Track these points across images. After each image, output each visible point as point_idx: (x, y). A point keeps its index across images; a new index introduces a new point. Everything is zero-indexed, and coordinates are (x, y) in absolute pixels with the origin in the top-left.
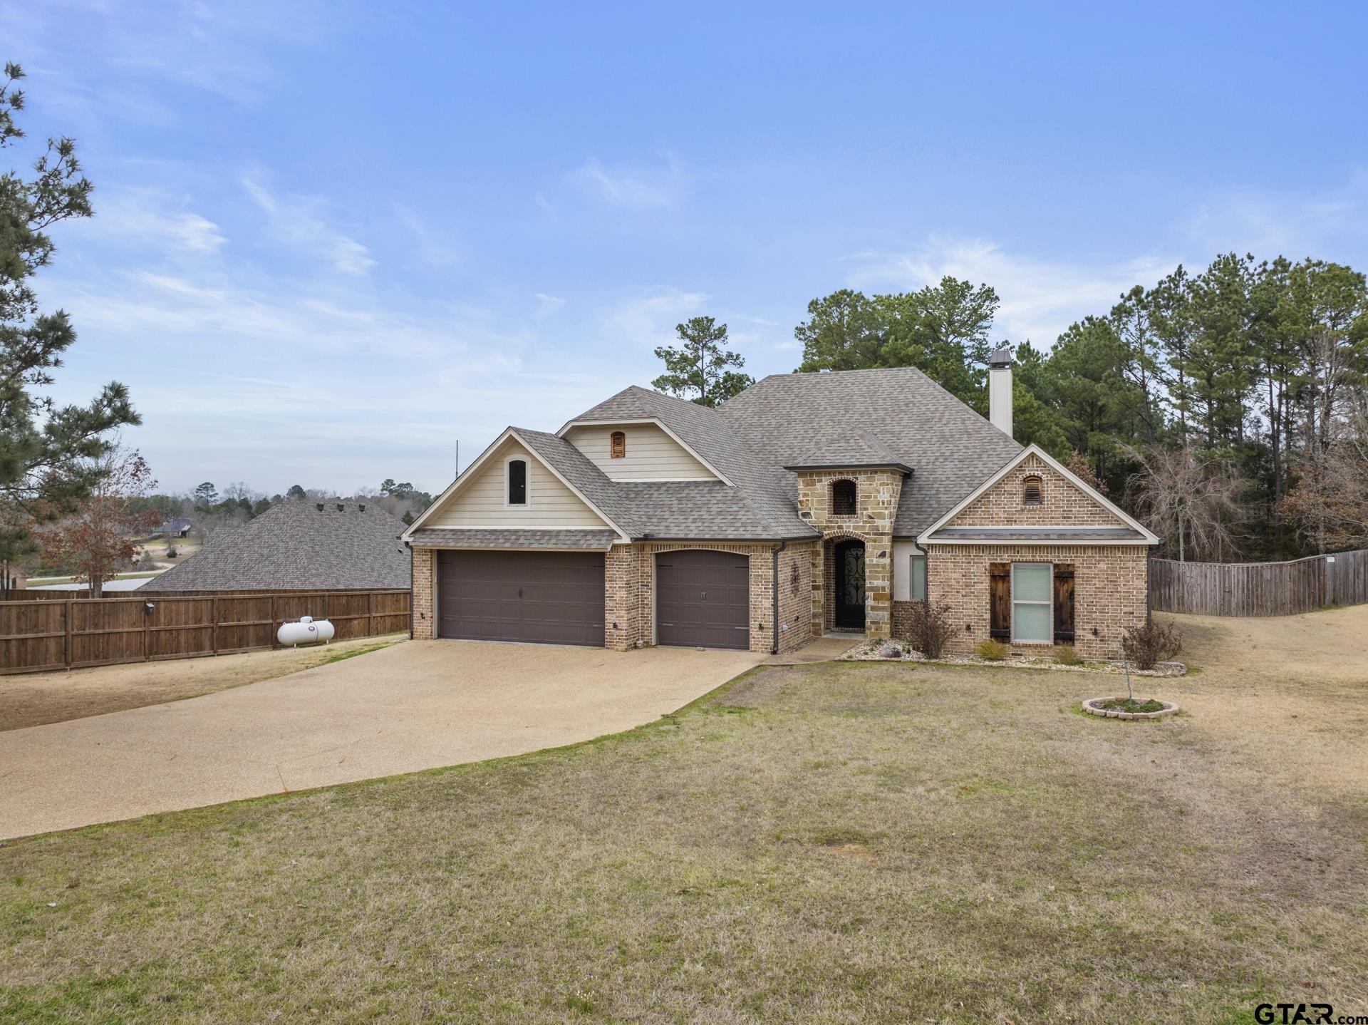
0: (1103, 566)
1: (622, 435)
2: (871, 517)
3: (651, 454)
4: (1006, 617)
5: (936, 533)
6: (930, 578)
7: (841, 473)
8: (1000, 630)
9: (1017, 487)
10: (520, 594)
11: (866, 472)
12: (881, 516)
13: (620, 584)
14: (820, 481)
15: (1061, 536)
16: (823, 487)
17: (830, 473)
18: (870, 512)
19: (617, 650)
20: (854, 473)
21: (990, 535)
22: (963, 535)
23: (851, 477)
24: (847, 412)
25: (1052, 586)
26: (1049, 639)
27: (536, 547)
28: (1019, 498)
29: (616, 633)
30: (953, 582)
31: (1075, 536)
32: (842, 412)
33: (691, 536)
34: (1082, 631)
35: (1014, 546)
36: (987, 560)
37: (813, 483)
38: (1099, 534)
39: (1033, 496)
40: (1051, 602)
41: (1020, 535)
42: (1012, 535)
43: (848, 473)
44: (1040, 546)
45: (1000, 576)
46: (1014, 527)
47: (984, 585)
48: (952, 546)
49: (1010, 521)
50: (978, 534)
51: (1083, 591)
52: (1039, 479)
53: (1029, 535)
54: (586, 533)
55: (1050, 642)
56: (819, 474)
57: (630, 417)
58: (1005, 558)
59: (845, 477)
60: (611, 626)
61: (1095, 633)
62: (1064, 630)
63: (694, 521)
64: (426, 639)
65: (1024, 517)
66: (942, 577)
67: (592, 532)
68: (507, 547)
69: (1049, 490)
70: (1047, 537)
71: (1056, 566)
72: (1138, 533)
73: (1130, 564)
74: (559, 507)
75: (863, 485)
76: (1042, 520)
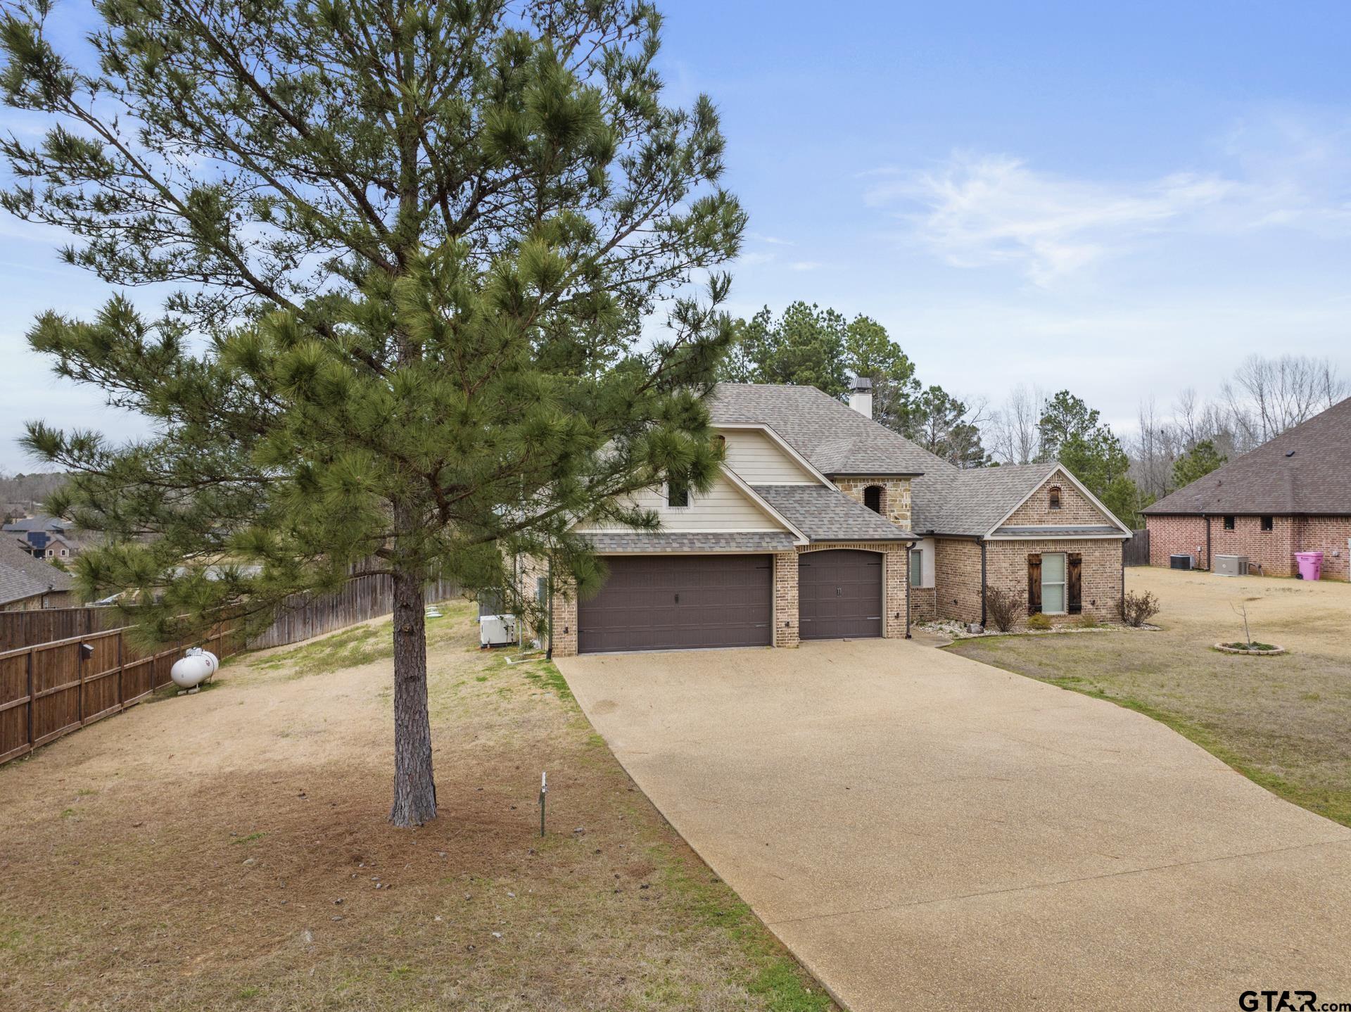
0: (1097, 554)
1: (722, 438)
2: (896, 518)
3: (752, 458)
4: (1039, 597)
5: (995, 532)
6: (988, 568)
7: (873, 480)
8: (1035, 605)
9: (1045, 496)
11: (892, 480)
12: (904, 517)
13: (791, 584)
14: (856, 486)
15: (1076, 532)
16: (858, 491)
17: (864, 480)
18: (896, 513)
19: (789, 648)
20: (883, 480)
21: (1032, 532)
22: (1014, 533)
23: (881, 484)
25: (1066, 571)
26: (1063, 610)
28: (1046, 504)
29: (788, 631)
30: (1003, 570)
31: (1084, 532)
33: (841, 537)
34: (1086, 604)
35: (1043, 541)
36: (1026, 552)
37: (849, 488)
38: (1098, 530)
39: (1055, 502)
40: (1066, 583)
41: (1051, 532)
42: (1046, 532)
43: (878, 480)
44: (1059, 540)
45: (1035, 564)
46: (1043, 526)
47: (1023, 573)
48: (1003, 541)
49: (1041, 522)
50: (1023, 532)
51: (1086, 571)
52: (1058, 489)
53: (1057, 532)
55: (1065, 613)
56: (855, 480)
58: (1037, 550)
59: (876, 483)
60: (783, 624)
61: (1093, 603)
62: (1074, 603)
64: (570, 655)
65: (1049, 518)
66: (996, 566)
69: (1066, 497)
70: (1067, 533)
71: (1070, 555)
72: (1119, 529)
73: (1113, 552)
75: (890, 490)
76: (1061, 521)
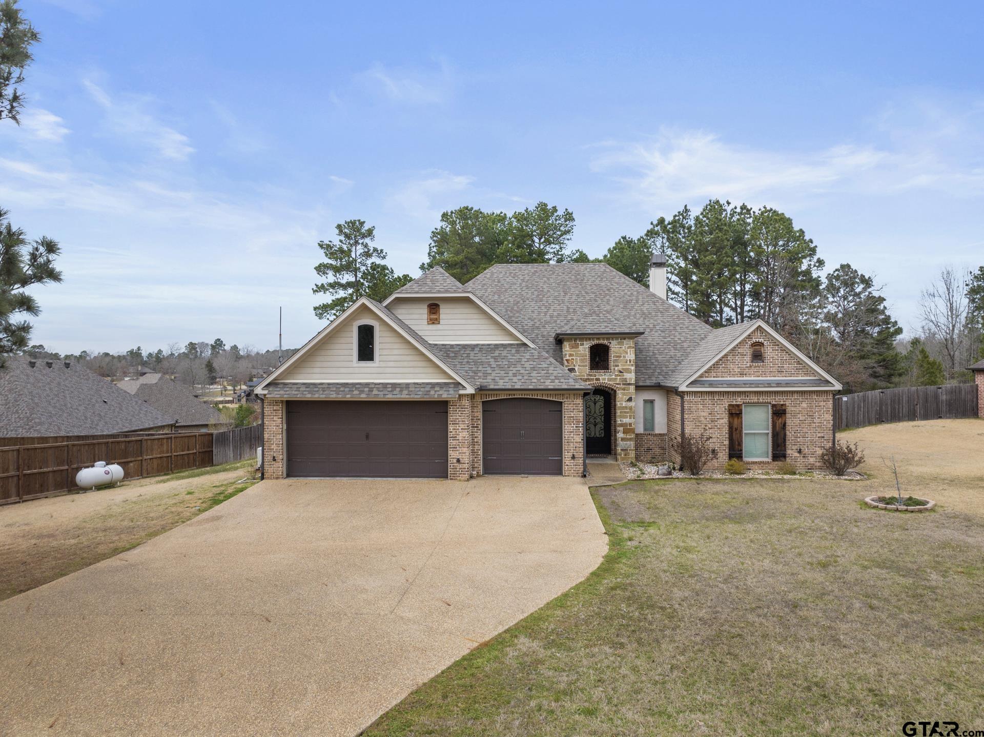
0: (804, 405)
1: (437, 306)
2: (621, 372)
3: (463, 322)
4: (740, 444)
5: (692, 383)
6: (686, 416)
7: (598, 339)
8: (735, 451)
9: (747, 351)
10: (367, 437)
11: (617, 339)
12: (628, 371)
13: (462, 426)
14: (582, 345)
15: (779, 384)
16: (584, 349)
17: (590, 339)
18: (620, 368)
19: (460, 480)
20: (608, 339)
21: (730, 384)
22: (711, 384)
23: (606, 342)
24: (566, 294)
25: (770, 420)
26: (768, 457)
27: (390, 397)
28: (748, 358)
29: (459, 466)
30: (702, 419)
31: (788, 384)
32: (562, 294)
33: (517, 387)
34: (791, 452)
35: (745, 392)
36: (726, 402)
37: (577, 346)
38: (804, 383)
39: (757, 356)
40: (770, 431)
41: (751, 384)
42: (745, 384)
43: (603, 339)
44: (762, 392)
45: (735, 413)
46: (745, 378)
47: (724, 421)
48: (701, 392)
49: (742, 374)
50: (722, 384)
51: (792, 422)
52: (761, 344)
53: (757, 384)
54: (433, 385)
55: (769, 459)
56: (581, 339)
57: (447, 291)
58: (739, 400)
59: (601, 342)
60: (455, 461)
61: (800, 452)
62: (779, 451)
63: (515, 375)
64: (277, 478)
65: (752, 371)
66: (695, 415)
67: (438, 384)
68: (363, 397)
69: (769, 352)
70: (769, 385)
71: (773, 406)
72: (828, 382)
73: (822, 404)
74: (406, 364)
75: (615, 347)
76: (765, 374)
